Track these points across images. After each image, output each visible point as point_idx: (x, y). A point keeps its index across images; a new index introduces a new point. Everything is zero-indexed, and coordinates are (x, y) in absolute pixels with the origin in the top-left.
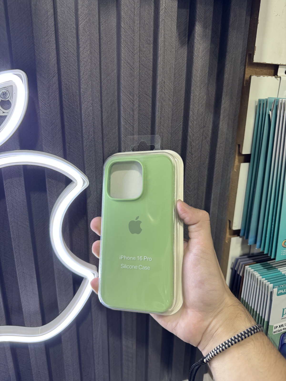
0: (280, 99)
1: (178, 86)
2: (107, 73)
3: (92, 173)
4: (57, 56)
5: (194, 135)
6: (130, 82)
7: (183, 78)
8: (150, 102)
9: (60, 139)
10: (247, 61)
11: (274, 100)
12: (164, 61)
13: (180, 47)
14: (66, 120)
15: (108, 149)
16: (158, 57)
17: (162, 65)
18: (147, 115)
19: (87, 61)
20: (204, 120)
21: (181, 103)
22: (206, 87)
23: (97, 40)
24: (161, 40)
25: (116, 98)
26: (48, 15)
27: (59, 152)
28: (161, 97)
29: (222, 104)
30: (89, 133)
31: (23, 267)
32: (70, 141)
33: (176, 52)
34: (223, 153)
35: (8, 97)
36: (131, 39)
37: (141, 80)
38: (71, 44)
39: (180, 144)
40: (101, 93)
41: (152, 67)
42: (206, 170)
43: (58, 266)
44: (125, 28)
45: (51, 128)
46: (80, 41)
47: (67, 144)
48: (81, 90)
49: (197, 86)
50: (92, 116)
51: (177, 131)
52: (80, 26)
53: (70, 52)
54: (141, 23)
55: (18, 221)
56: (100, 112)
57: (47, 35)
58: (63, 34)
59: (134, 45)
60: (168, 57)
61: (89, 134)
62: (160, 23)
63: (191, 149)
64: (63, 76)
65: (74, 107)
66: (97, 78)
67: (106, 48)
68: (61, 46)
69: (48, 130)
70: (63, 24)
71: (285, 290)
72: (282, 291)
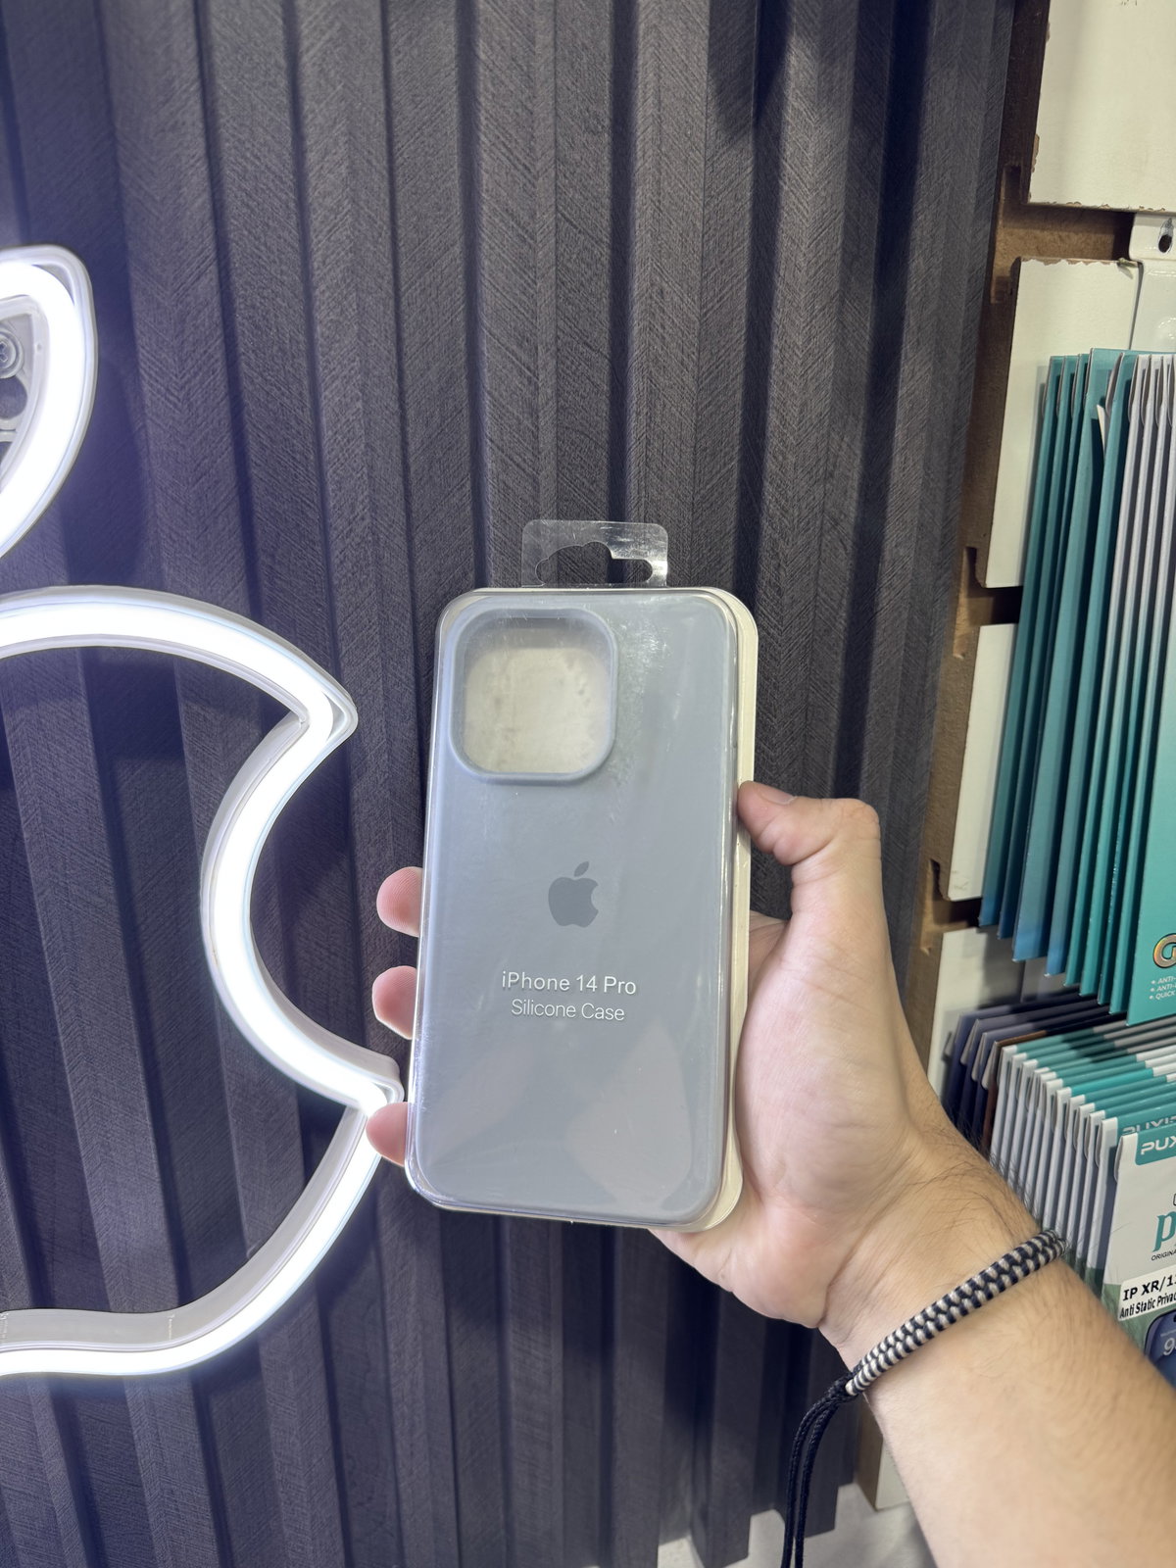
0: (1140, 356)
1: (717, 306)
2: (423, 259)
3: (369, 676)
4: (212, 186)
5: (787, 512)
6: (518, 292)
7: (737, 276)
8: (602, 378)
9: (232, 539)
10: (1003, 197)
11: (1116, 360)
12: (659, 201)
13: (723, 146)
14: (254, 459)
15: (434, 576)
16: (632, 185)
17: (651, 222)
18: (591, 429)
19: (338, 207)
20: (828, 449)
21: (733, 380)
22: (834, 310)
23: (376, 116)
24: (644, 112)
25: (462, 360)
26: (171, 13)
27: (229, 592)
28: (648, 355)
29: (900, 381)
30: (353, 507)
31: (93, 1069)
32: (272, 547)
33: (709, 163)
34: (908, 588)
35: (11, 363)
36: (519, 110)
37: (563, 283)
38: (269, 138)
39: (731, 549)
40: (399, 340)
41: (609, 230)
42: (839, 658)
43: (238, 1061)
44: (494, 63)
45: (194, 492)
46: (307, 121)
47: (263, 559)
48: (316, 330)
49: (797, 308)
50: (363, 438)
51: (716, 494)
52: (305, 60)
53: (263, 172)
54: (559, 43)
55: (68, 881)
56: (397, 420)
57: (167, 101)
58: (233, 91)
59: (533, 137)
60: (676, 185)
61: (352, 512)
62: (641, 40)
63: (776, 570)
64: (239, 271)
65: (287, 401)
66: (383, 278)
67: (416, 150)
68: (227, 146)
69: (181, 501)
70: (235, 51)
71: (1171, 1141)
72: (1156, 1145)
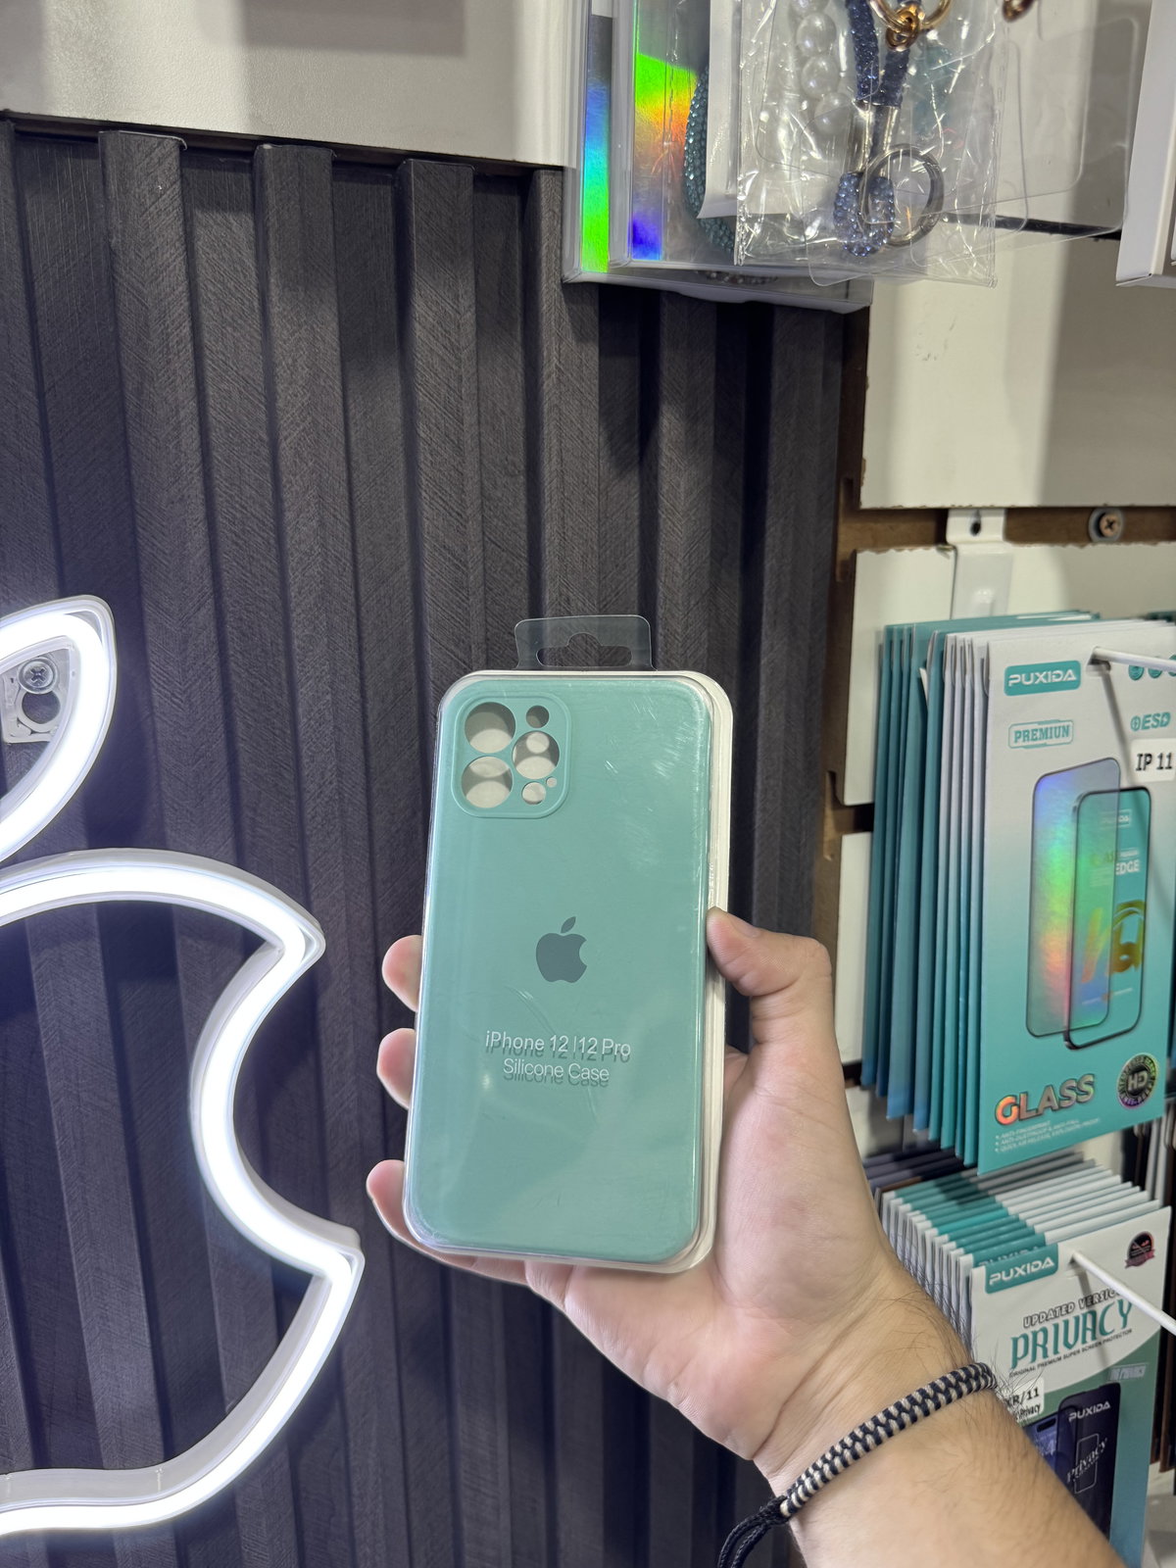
0: (950, 636)
1: (615, 599)
2: (378, 577)
3: (334, 906)
6: (455, 607)
7: (629, 575)
9: (223, 805)
10: (842, 500)
12: (564, 533)
13: (614, 479)
14: (241, 735)
15: (389, 817)
16: (542, 520)
17: (557, 548)
19: (311, 551)
22: (707, 599)
23: (339, 482)
24: (549, 468)
25: (411, 651)
26: (181, 419)
27: (220, 848)
29: (762, 652)
30: (323, 774)
31: (96, 1250)
32: (255, 803)
33: (604, 493)
34: (780, 809)
35: (49, 682)
36: (452, 473)
37: (491, 590)
38: (254, 493)
40: (360, 638)
41: (526, 547)
43: (222, 1239)
44: (431, 440)
45: (193, 771)
46: (285, 490)
47: (247, 813)
48: (293, 643)
49: (676, 605)
50: (332, 722)
52: (284, 445)
53: (248, 518)
54: (482, 411)
55: (80, 1090)
56: (358, 706)
57: (176, 481)
59: (463, 491)
60: (576, 520)
61: (323, 778)
62: (545, 415)
64: (229, 593)
65: (267, 689)
66: (346, 600)
67: (370, 497)
68: (220, 500)
69: (183, 779)
70: (228, 431)
71: (1016, 1272)
72: (1002, 1276)
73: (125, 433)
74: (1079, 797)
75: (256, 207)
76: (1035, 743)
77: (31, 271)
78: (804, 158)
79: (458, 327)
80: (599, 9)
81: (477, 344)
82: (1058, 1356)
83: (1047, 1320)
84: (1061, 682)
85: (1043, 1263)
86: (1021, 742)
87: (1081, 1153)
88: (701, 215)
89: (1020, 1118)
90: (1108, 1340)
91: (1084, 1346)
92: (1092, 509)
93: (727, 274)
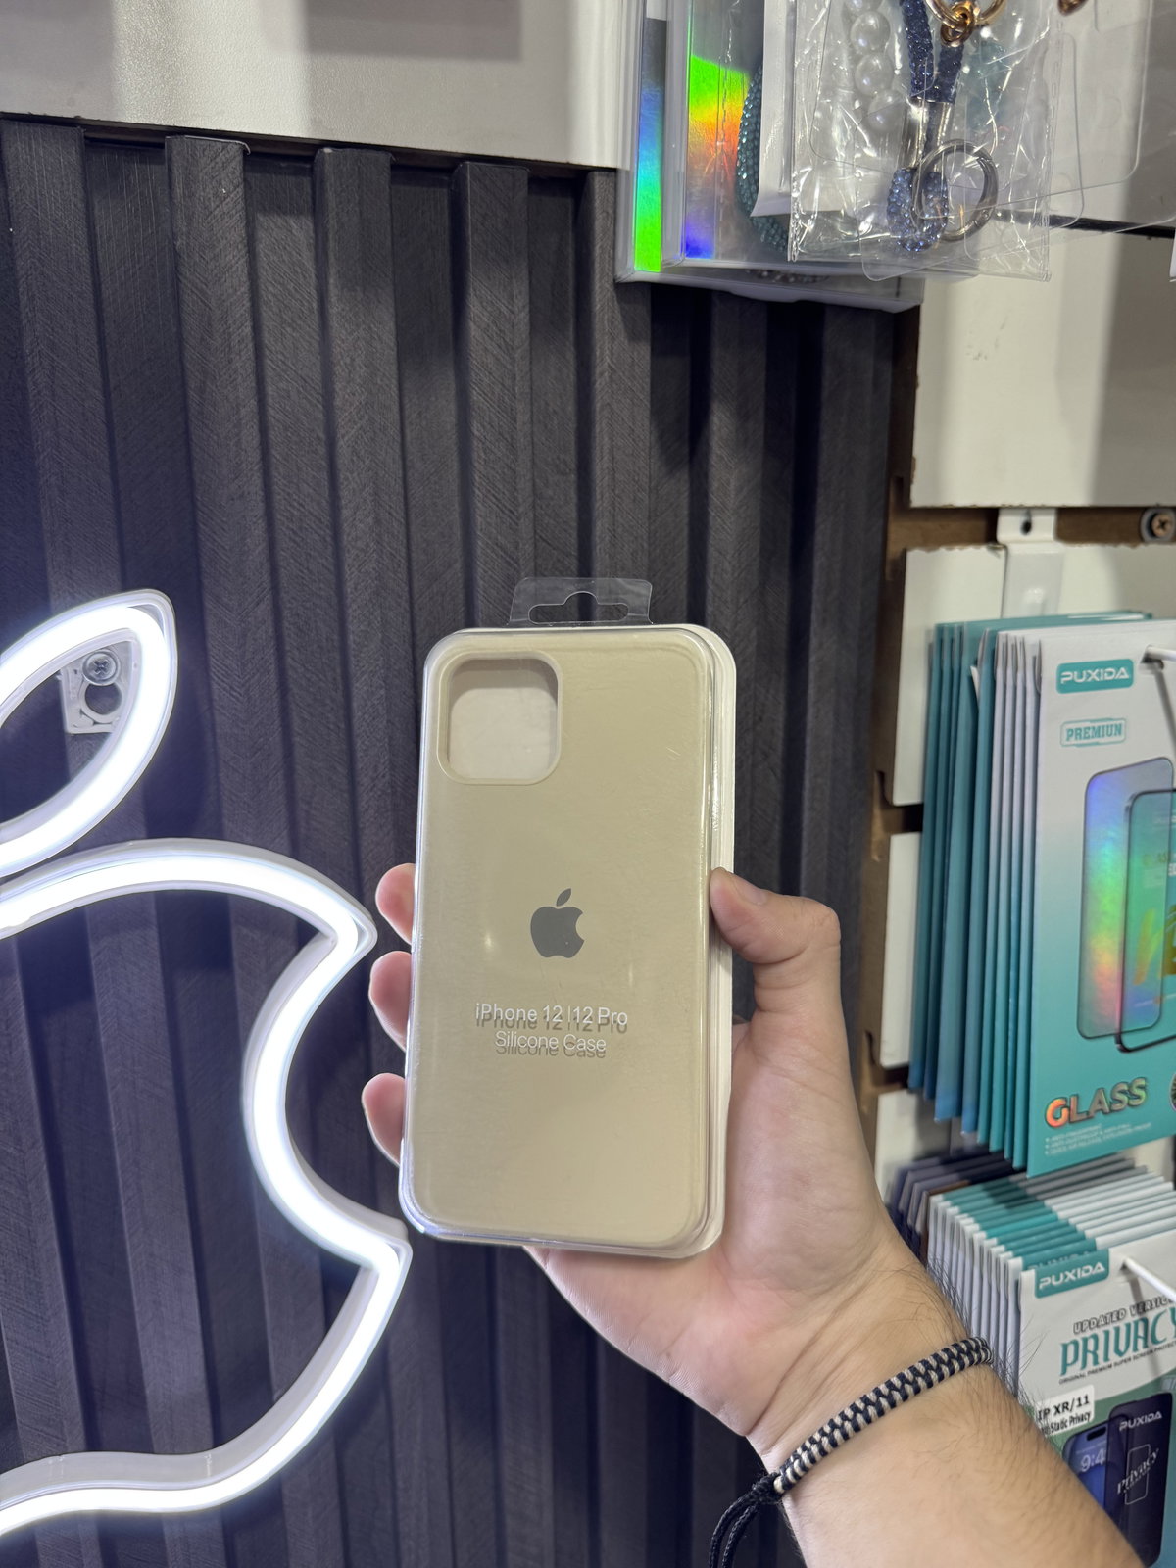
0: (1002, 634)
2: (431, 574)
7: (678, 573)
9: (279, 798)
12: (614, 530)
13: (664, 477)
14: (296, 729)
16: (593, 518)
17: (608, 545)
19: (367, 547)
22: (755, 601)
23: (395, 480)
24: (600, 466)
26: (241, 417)
27: (275, 839)
29: (811, 650)
30: (376, 769)
31: (149, 1235)
32: (309, 796)
33: (653, 493)
34: (828, 808)
35: (111, 674)
36: (505, 471)
38: (311, 491)
40: (413, 635)
41: (576, 546)
42: (776, 863)
44: (485, 438)
45: (251, 763)
46: (341, 487)
47: (302, 806)
48: (349, 638)
50: (386, 716)
52: (341, 442)
53: (305, 516)
54: (535, 410)
55: (136, 1076)
56: (411, 700)
57: (237, 478)
58: (285, 459)
59: (516, 489)
60: (627, 517)
61: (376, 771)
62: (597, 414)
64: (287, 590)
66: (400, 597)
67: (424, 495)
68: (279, 498)
69: (241, 771)
70: (286, 429)
71: (1066, 1277)
72: (1052, 1281)
73: (187, 432)
74: (1131, 797)
75: (316, 209)
76: (1086, 741)
77: (98, 274)
78: (858, 155)
79: (513, 327)
80: (654, 12)
81: (531, 344)
82: (1109, 1363)
83: (1097, 1326)
84: (1114, 680)
85: (1094, 1267)
86: (1073, 740)
87: (1133, 1160)
88: (752, 214)
89: (1070, 1121)
90: (1160, 1349)
91: (1136, 1354)
92: (1143, 509)
93: (779, 273)
